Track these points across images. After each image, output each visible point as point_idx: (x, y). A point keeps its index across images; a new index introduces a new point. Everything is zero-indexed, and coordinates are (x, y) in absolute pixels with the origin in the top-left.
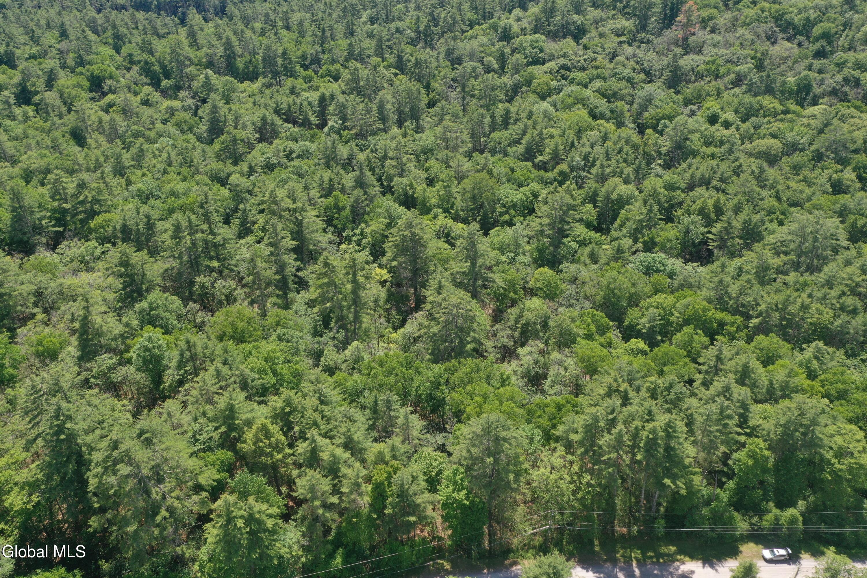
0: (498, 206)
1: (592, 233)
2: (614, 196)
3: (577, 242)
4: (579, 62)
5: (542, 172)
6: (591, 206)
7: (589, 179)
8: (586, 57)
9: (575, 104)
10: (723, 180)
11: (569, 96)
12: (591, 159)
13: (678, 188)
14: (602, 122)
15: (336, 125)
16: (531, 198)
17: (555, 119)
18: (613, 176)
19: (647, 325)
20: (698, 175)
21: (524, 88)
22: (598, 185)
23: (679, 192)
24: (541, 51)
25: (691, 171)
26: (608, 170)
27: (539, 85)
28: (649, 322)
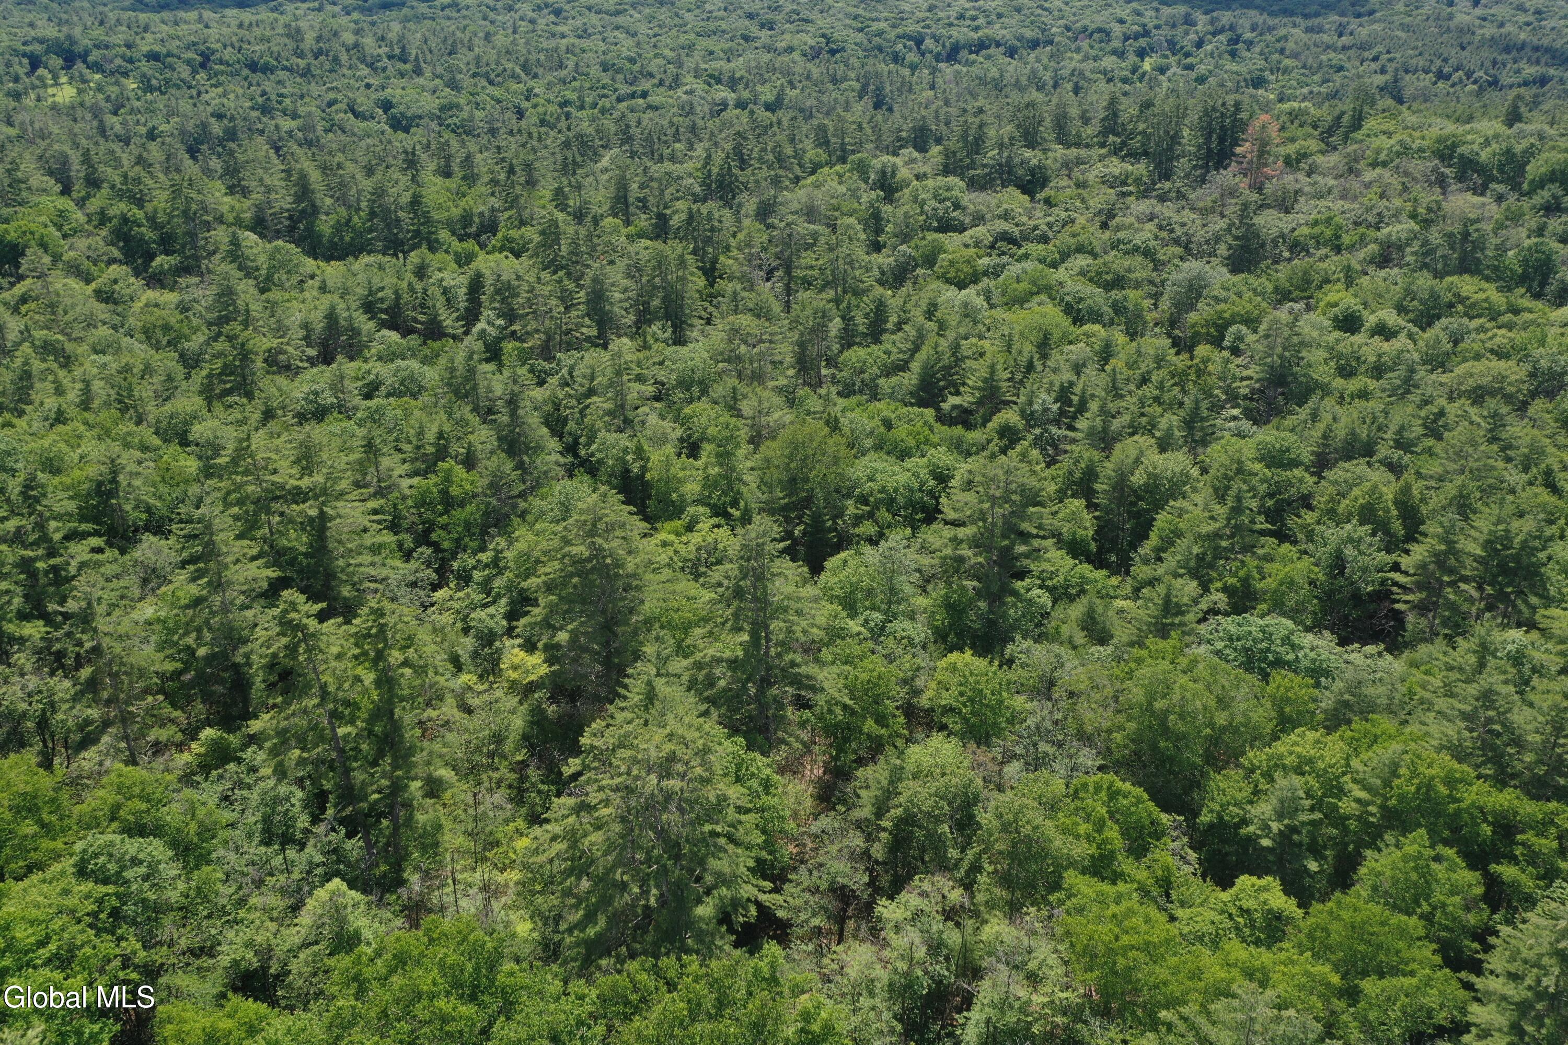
0: (850, 503)
1: (1086, 569)
2: (1138, 478)
3: (1051, 590)
4: (1036, 228)
5: (959, 430)
6: (1077, 504)
7: (1074, 441)
8: (1049, 219)
9: (1032, 294)
10: (1402, 444)
11: (1018, 280)
12: (1075, 399)
13: (1295, 463)
14: (1097, 327)
15: (489, 329)
16: (932, 483)
17: (987, 322)
18: (1133, 434)
19: (1275, 826)
20: (1341, 432)
21: (920, 271)
22: (1096, 455)
23: (1298, 472)
24: (957, 206)
25: (1321, 426)
26: (1116, 424)
27: (952, 263)
28: (1280, 816)
